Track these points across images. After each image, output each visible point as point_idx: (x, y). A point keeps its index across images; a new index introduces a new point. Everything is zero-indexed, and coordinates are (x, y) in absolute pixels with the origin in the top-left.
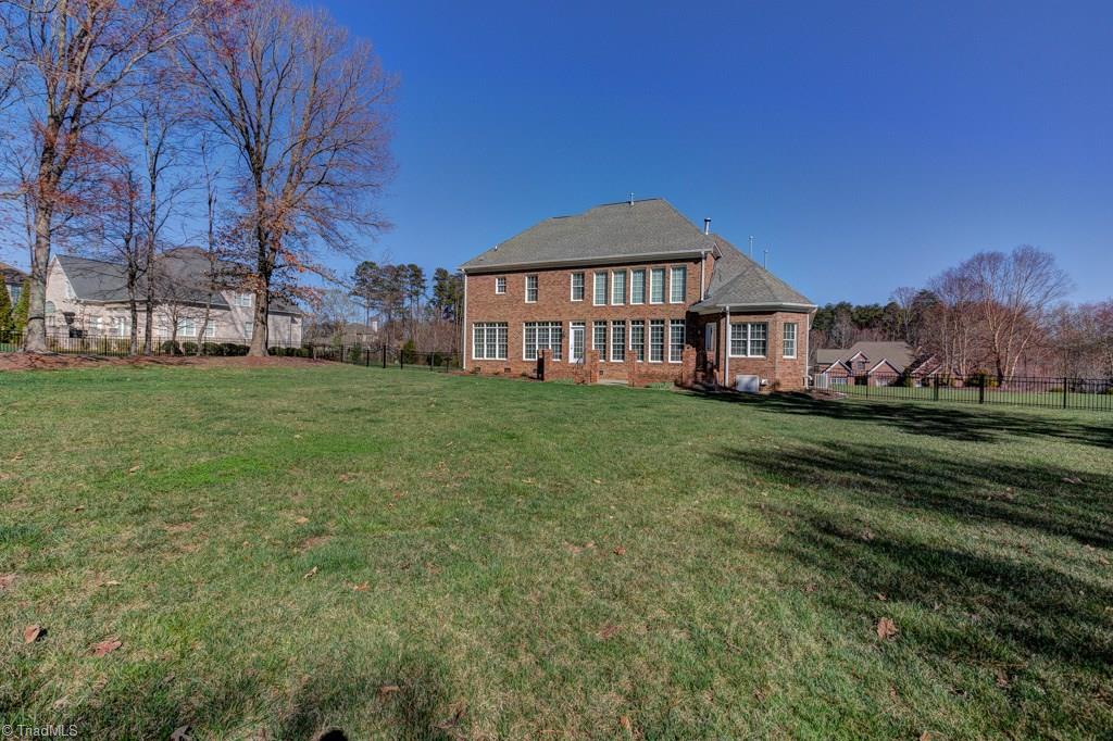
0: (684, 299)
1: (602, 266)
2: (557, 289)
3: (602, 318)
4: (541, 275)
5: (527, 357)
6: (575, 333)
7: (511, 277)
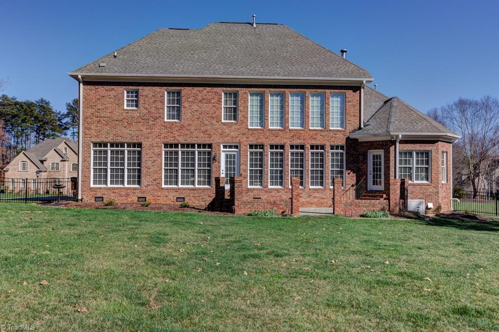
0: (342, 125)
1: (259, 87)
2: (205, 107)
3: (260, 141)
4: (185, 91)
5: (166, 183)
6: (227, 156)
7: (145, 91)
